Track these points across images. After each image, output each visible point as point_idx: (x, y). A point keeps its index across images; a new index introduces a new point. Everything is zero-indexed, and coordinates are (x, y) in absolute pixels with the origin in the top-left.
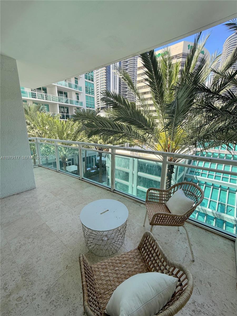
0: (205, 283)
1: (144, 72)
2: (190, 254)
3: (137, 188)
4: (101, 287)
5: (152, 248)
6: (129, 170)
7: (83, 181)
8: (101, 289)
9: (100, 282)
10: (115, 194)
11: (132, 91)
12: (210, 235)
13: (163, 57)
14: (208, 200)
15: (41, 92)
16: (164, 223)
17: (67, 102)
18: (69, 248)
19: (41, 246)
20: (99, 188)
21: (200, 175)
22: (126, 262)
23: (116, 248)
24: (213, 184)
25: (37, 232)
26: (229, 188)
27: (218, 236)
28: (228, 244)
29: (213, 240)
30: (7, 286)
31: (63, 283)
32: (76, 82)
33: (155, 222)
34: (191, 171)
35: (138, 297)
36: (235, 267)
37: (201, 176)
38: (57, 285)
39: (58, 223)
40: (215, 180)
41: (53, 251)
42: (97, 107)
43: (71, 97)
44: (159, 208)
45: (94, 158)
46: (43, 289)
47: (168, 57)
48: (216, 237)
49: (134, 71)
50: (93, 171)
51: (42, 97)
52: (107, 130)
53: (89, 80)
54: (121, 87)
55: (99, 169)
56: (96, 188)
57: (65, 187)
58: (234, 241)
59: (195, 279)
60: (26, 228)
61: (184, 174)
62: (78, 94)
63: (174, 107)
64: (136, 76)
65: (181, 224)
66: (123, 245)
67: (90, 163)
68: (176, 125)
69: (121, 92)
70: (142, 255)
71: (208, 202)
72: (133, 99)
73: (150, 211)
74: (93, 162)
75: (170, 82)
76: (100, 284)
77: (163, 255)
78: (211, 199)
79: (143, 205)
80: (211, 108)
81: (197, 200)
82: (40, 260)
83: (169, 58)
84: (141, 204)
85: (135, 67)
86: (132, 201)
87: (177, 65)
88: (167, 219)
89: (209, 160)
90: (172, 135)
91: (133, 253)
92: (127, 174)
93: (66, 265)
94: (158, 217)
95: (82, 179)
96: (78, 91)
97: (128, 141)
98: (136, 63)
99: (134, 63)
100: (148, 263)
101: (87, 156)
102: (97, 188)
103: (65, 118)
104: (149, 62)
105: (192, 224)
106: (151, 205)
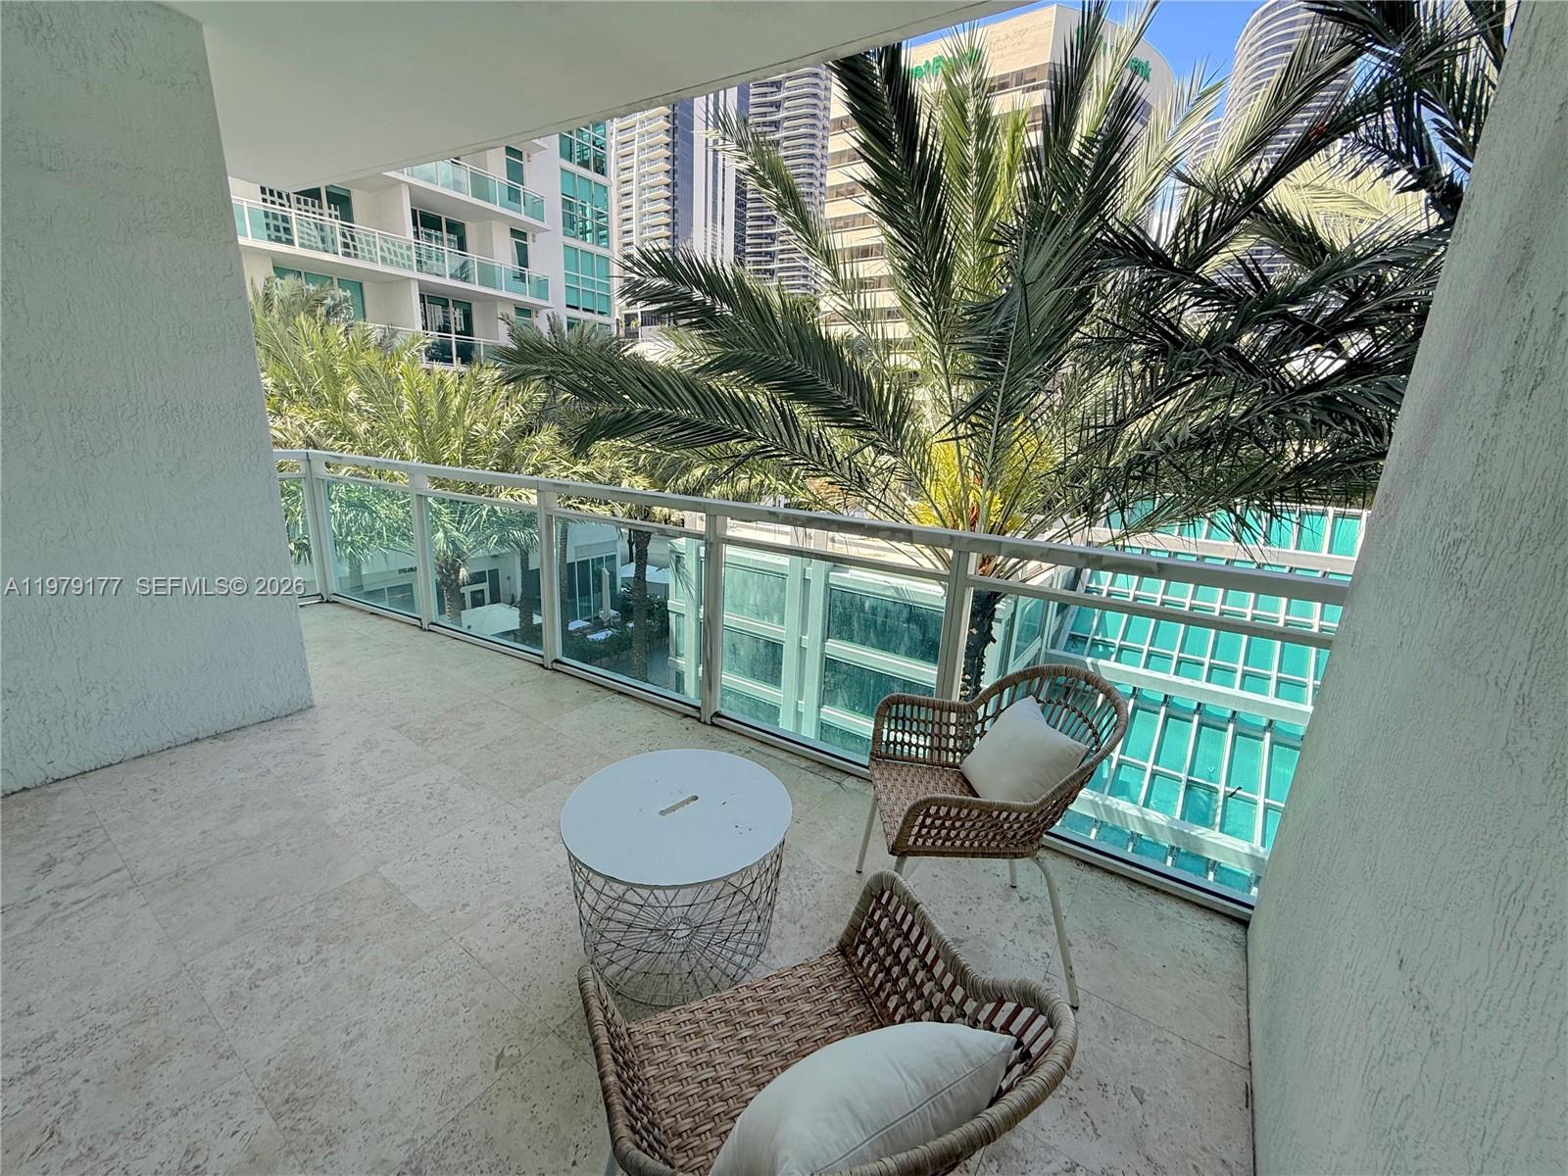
0: (1119, 1091)
1: (857, 145)
2: (1058, 981)
3: (819, 719)
4: (679, 1110)
5: (904, 939)
6: (783, 632)
7: (561, 675)
8: (678, 1116)
9: (674, 1088)
10: (723, 733)
11: (795, 240)
12: (1148, 902)
13: (948, 80)
14: (1145, 770)
15: (317, 210)
16: (953, 844)
17: (463, 274)
18: (503, 979)
19: (362, 976)
20: (640, 706)
21: (1113, 657)
22: (787, 1006)
23: (732, 970)
24: (1166, 696)
25: (335, 913)
26: (1234, 713)
27: (1182, 904)
28: (1219, 936)
29: (1161, 919)
30: (199, 1160)
31: (483, 1131)
32: (515, 172)
33: (915, 843)
34: (1073, 638)
35: (851, 1110)
36: (1245, 1023)
37: (1116, 661)
38: (455, 1137)
39: (441, 868)
40: (1175, 679)
41: (423, 995)
42: (621, 309)
43: (486, 249)
44: (932, 783)
45: (606, 572)
46: (385, 1161)
47: (973, 80)
48: (1170, 908)
49: (813, 136)
50: (601, 636)
51: (323, 241)
52: (675, 419)
53: (585, 164)
54: (748, 214)
55: (631, 625)
56: (626, 706)
57: (467, 700)
58: (1244, 923)
59: (1077, 1078)
60: (276, 898)
61: (1040, 649)
62: (523, 236)
63: (1004, 325)
64: (824, 161)
65: (1028, 849)
66: (764, 955)
67: (585, 592)
68: (1008, 414)
69: (747, 241)
70: (855, 977)
71: (1143, 779)
72: (805, 277)
73: (889, 799)
74: (601, 590)
75: (983, 202)
76: (672, 1098)
77: (949, 962)
78: (1155, 767)
79: (854, 780)
80: (1170, 343)
81: (1097, 742)
82: (361, 1035)
83: (978, 87)
84: (844, 776)
85: (821, 114)
86: (804, 764)
87: (1016, 122)
88: (968, 824)
89: (1155, 568)
90: (991, 458)
91: (819, 970)
92: (774, 648)
93: (496, 1049)
94: (927, 815)
95: (555, 666)
96: (522, 217)
97: (781, 485)
98: (822, 94)
99: (815, 96)
100: (884, 1004)
101: (569, 561)
102: (630, 706)
103: (451, 361)
104: (878, 98)
105: (1070, 857)
106: (895, 775)
